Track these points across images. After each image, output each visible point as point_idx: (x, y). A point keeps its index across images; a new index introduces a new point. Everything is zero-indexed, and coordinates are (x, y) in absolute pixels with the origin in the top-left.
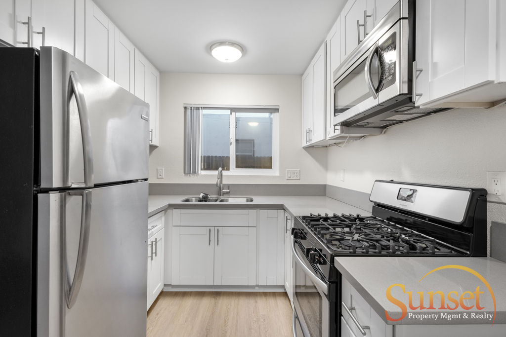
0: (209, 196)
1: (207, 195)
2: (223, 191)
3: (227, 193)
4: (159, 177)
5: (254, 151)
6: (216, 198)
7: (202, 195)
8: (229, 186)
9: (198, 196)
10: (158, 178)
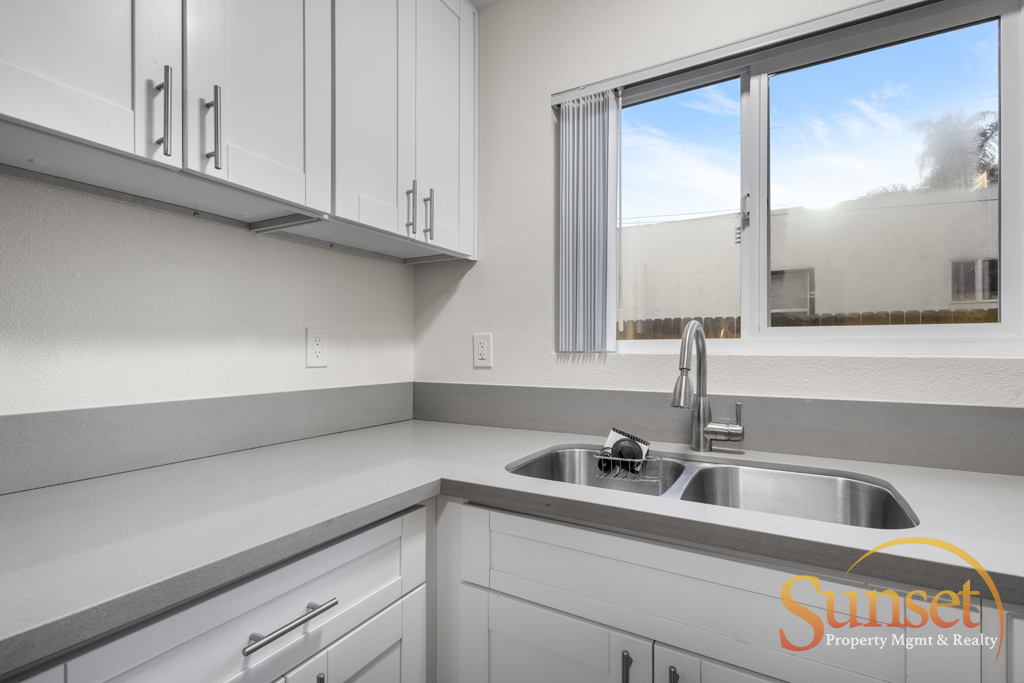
0: (644, 448)
1: (633, 439)
2: (711, 426)
3: (731, 437)
4: (479, 363)
5: (812, 301)
6: (674, 456)
7: (612, 439)
8: (739, 409)
9: (594, 441)
10: (476, 368)
